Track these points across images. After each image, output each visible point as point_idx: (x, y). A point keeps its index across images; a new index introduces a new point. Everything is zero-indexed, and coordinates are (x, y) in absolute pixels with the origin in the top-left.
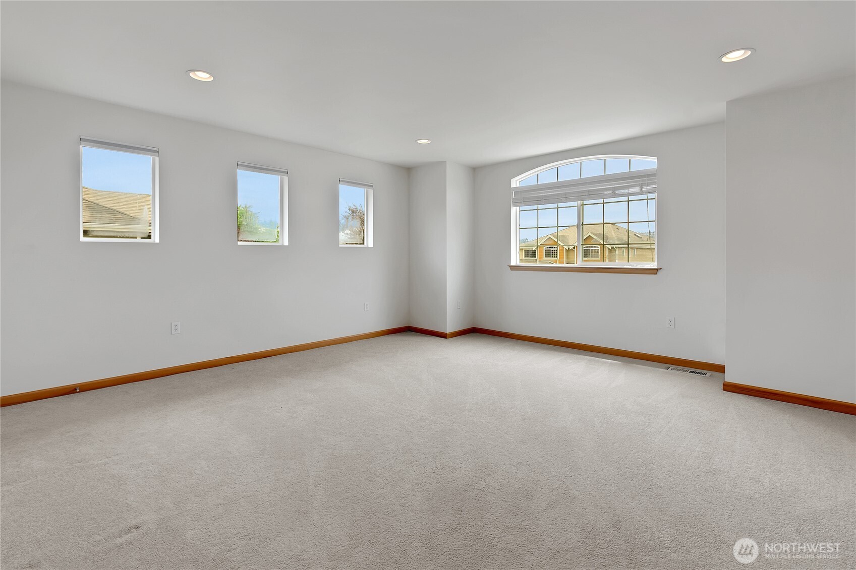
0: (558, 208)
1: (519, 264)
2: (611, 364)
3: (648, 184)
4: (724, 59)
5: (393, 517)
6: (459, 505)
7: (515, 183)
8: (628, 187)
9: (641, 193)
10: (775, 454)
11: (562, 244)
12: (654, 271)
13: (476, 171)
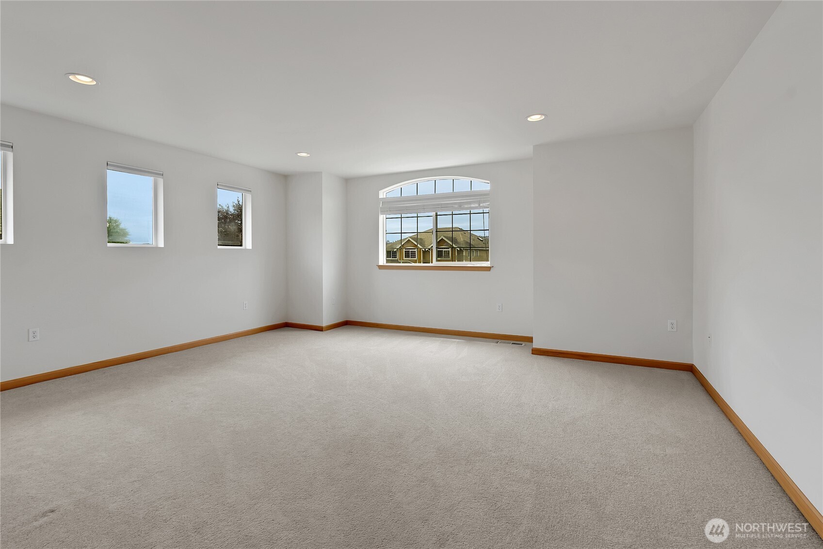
0: (417, 217)
1: (385, 264)
2: (458, 342)
3: (484, 202)
4: (529, 119)
5: (298, 465)
6: (350, 449)
7: (382, 194)
8: (470, 203)
9: (480, 207)
10: (557, 390)
11: (421, 247)
12: (488, 269)
13: (348, 182)
